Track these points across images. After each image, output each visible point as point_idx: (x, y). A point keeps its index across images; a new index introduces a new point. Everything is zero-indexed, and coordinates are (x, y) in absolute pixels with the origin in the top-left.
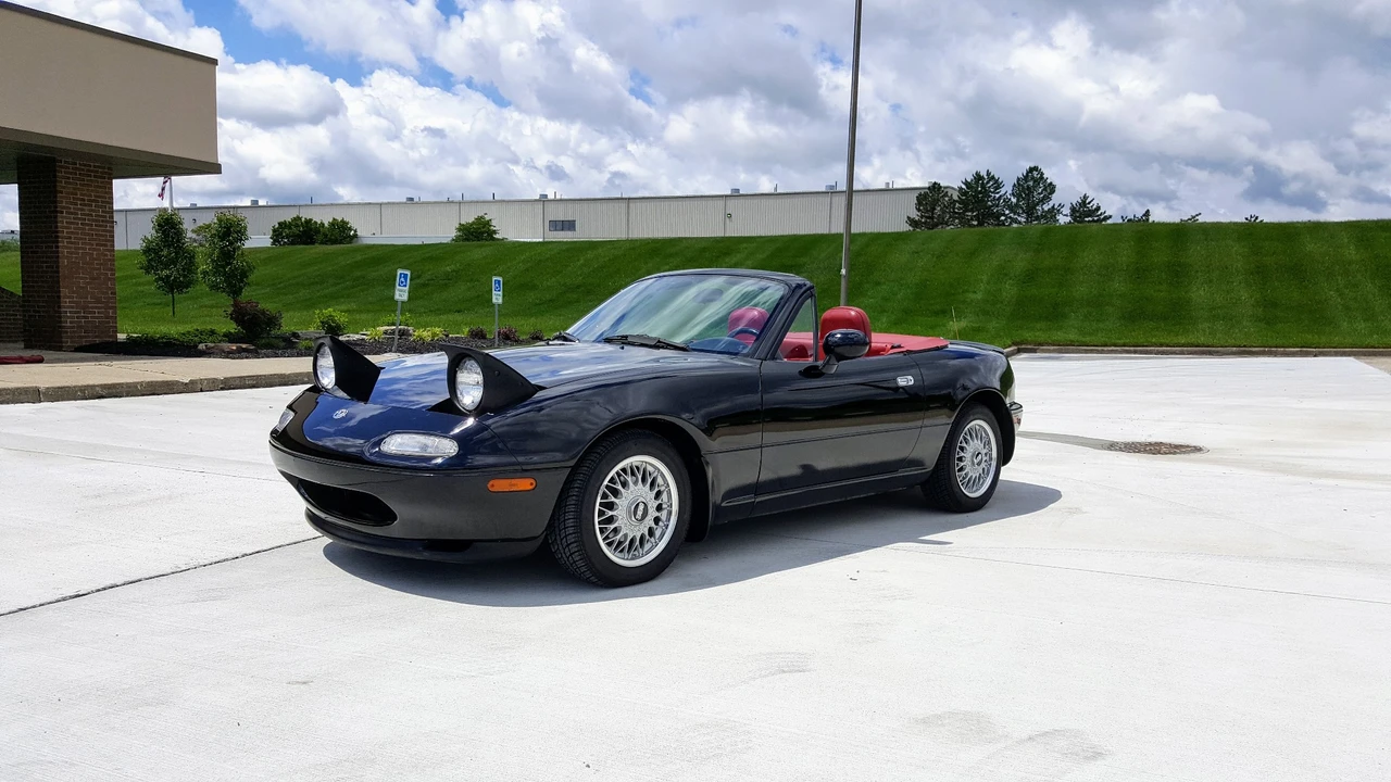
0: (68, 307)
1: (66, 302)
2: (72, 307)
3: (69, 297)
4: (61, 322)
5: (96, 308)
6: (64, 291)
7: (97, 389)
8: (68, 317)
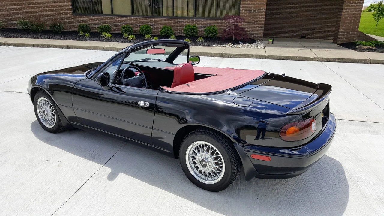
0: (341, 31)
1: (341, 30)
2: (343, 31)
3: (342, 28)
4: (338, 35)
5: (350, 31)
6: (341, 26)
7: (282, 57)
8: (341, 34)
